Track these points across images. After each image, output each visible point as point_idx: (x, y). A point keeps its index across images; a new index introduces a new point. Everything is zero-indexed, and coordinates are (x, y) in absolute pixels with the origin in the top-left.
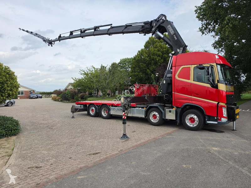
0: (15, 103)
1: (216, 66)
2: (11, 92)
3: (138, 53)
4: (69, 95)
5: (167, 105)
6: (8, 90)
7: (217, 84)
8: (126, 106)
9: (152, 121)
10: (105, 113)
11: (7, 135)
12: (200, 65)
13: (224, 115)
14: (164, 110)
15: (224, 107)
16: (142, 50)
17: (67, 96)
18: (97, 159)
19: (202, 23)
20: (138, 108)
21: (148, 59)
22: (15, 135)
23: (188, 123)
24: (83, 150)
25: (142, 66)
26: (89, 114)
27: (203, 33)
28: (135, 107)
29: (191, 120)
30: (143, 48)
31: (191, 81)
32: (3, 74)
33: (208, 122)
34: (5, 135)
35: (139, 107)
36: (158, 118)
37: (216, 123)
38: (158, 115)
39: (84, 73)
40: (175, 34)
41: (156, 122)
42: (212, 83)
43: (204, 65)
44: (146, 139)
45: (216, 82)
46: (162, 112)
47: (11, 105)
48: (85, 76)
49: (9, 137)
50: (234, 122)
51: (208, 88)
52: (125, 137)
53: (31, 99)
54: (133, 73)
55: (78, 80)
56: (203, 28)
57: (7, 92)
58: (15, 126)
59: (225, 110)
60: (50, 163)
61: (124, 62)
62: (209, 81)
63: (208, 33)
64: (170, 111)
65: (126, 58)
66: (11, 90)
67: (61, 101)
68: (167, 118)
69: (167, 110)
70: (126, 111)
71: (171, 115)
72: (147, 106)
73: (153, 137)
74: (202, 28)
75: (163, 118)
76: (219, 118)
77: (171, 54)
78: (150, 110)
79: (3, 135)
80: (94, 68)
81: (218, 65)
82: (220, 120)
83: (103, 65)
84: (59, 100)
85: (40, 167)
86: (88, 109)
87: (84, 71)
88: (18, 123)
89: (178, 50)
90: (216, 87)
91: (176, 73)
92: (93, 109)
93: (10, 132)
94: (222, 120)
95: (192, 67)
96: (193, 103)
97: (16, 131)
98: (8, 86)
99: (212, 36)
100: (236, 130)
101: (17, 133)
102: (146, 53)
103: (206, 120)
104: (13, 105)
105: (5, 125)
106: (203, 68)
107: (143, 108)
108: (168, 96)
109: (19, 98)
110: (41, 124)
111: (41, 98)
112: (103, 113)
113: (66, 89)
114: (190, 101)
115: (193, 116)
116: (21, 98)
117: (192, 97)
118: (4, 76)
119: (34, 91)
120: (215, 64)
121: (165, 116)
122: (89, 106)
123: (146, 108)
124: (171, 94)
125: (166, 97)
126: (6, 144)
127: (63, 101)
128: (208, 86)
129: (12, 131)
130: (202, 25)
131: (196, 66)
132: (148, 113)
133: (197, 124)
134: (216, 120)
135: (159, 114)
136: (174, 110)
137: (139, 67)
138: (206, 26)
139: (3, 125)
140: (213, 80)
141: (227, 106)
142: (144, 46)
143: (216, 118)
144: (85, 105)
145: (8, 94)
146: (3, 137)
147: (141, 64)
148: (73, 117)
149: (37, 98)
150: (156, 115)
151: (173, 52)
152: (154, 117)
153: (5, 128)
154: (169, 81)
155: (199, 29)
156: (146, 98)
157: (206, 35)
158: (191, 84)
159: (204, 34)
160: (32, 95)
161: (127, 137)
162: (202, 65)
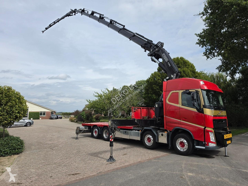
0: (33, 123)
1: (201, 92)
2: (18, 115)
3: (151, 76)
4: (84, 116)
5: (161, 128)
6: (16, 113)
7: (203, 108)
8: (112, 128)
9: (147, 144)
10: (107, 135)
11: (11, 153)
12: (186, 90)
13: (211, 140)
14: (157, 133)
15: (211, 131)
16: (155, 73)
17: (83, 117)
18: (73, 178)
19: (205, 48)
20: (134, 131)
21: (160, 82)
22: (18, 154)
23: (179, 147)
24: (67, 171)
25: (155, 88)
26: (92, 136)
27: (208, 57)
28: (132, 130)
29: (182, 144)
30: (157, 71)
31: (180, 105)
32: (14, 99)
33: (197, 147)
34: (9, 153)
35: (136, 130)
36: (152, 141)
37: (204, 148)
38: (152, 139)
39: (98, 95)
40: (169, 61)
41: (150, 145)
42: (198, 108)
43: (190, 91)
44: (132, 162)
45: (202, 107)
46: (155, 136)
47: (29, 125)
48: (99, 98)
49: (13, 156)
50: (226, 147)
51: (195, 112)
52: (111, 159)
53: (51, 119)
54: (147, 95)
55: (91, 102)
56: (208, 53)
57: (15, 115)
58: (19, 145)
59: (213, 135)
60: (31, 181)
61: (140, 84)
62: (194, 106)
63: (213, 57)
64: (162, 135)
65: (142, 80)
66: (19, 113)
67: (77, 122)
68: (160, 141)
69: (160, 134)
70: (113, 134)
71: (163, 139)
72: (143, 129)
73: (139, 160)
74: (206, 52)
75: (156, 141)
76: (206, 143)
77: (166, 79)
78: (145, 133)
79: (7, 153)
80: (108, 90)
81: (203, 91)
82: (208, 145)
83: (115, 88)
84: (75, 121)
85: (21, 184)
86: (92, 131)
87: (98, 94)
88: (23, 143)
89: (172, 76)
90: (202, 112)
91: (167, 97)
92: (96, 131)
93: (14, 150)
94: (210, 145)
95: (180, 92)
96: (182, 127)
97: (19, 150)
98: (16, 110)
99: (219, 59)
100: (228, 156)
101: (20, 152)
102: (159, 76)
103: (195, 144)
104: (32, 125)
105: (10, 145)
106: (189, 93)
107: (139, 130)
108: (160, 120)
109: (40, 119)
110: (46, 144)
111: (61, 119)
112: (104, 135)
113: (84, 110)
114: (180, 125)
115: (183, 140)
116: (43, 118)
117: (181, 121)
118: (14, 100)
119: (55, 112)
120: (199, 90)
121: (158, 140)
122: (93, 128)
123: (142, 130)
124: (163, 117)
125: (159, 120)
126: (6, 162)
127: (78, 122)
128: (195, 110)
129: (15, 150)
130: (206, 50)
131: (182, 91)
132: (143, 137)
133: (187, 148)
134: (204, 145)
135: (153, 137)
136: (165, 134)
137: (153, 89)
138: (210, 51)
139: (8, 145)
140: (199, 105)
141: (215, 131)
142: (158, 69)
143: (204, 143)
144: (89, 127)
145: (15, 116)
146: (7, 156)
147: (153, 86)
148: (77, 138)
149: (57, 118)
150: (150, 138)
151: (168, 78)
152: (149, 140)
153: (9, 147)
154: (161, 105)
155: (204, 54)
156: (136, 121)
157: (211, 59)
158: (180, 108)
159: (209, 59)
160: (52, 116)
161: (114, 160)
162: (188, 90)
